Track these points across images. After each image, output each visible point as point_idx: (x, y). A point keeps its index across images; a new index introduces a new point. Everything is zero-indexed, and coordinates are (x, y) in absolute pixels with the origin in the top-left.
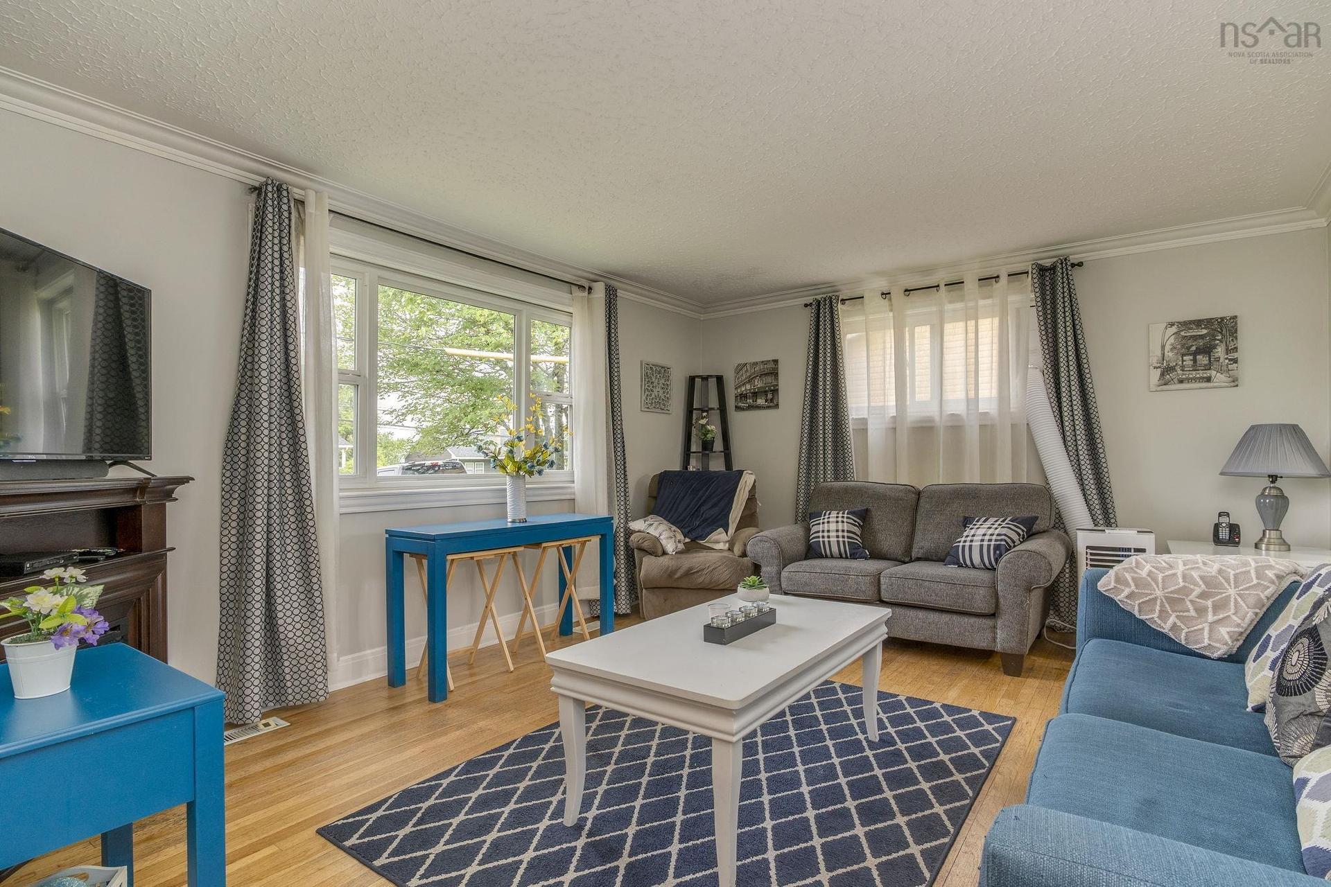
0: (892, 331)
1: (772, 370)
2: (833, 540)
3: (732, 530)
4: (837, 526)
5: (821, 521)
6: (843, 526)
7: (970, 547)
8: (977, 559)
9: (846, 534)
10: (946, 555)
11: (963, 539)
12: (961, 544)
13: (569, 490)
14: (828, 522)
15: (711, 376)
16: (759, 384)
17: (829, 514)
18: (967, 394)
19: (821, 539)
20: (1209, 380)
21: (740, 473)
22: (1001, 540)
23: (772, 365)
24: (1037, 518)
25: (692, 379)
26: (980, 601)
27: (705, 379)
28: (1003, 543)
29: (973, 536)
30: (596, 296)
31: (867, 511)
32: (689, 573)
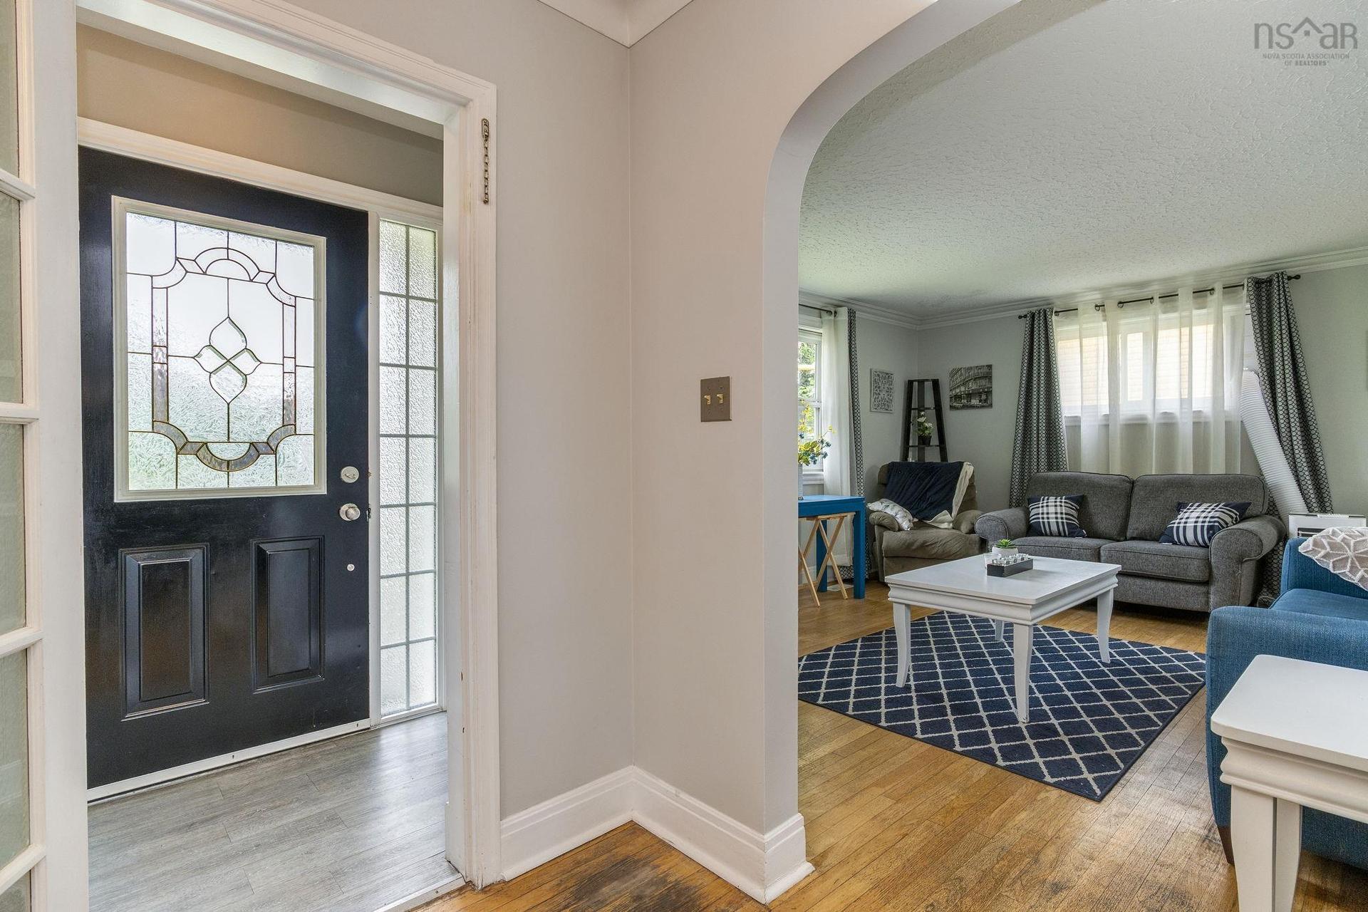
0: (1106, 338)
1: (986, 374)
2: (1053, 521)
3: (954, 513)
4: (1056, 509)
5: (1040, 505)
6: (1061, 510)
7: (1185, 528)
8: (1190, 537)
9: (1064, 516)
10: (1162, 534)
11: (1178, 521)
12: (1176, 525)
13: (819, 477)
14: (1047, 506)
15: (927, 380)
16: (973, 386)
17: (1048, 499)
18: (1181, 395)
19: (1041, 520)
21: (961, 465)
22: (1215, 522)
23: (986, 370)
24: (1250, 504)
25: (910, 383)
26: (1195, 571)
27: (921, 382)
28: (1217, 524)
29: (1187, 518)
30: (842, 318)
31: (1083, 497)
32: (923, 546)
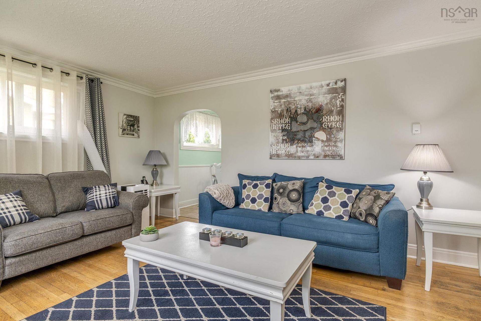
2: (14, 213)
4: (13, 204)
6: (17, 203)
9: (20, 208)
11: (94, 197)
19: (3, 215)
20: (133, 135)
24: (116, 184)
31: (21, 191)
